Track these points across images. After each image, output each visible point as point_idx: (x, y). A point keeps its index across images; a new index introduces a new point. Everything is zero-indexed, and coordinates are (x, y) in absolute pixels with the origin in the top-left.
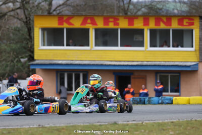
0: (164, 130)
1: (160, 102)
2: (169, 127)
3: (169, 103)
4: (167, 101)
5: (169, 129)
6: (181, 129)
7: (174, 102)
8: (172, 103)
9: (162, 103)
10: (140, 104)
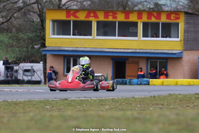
0: (102, 105)
1: (139, 83)
2: (108, 103)
3: (146, 84)
4: (145, 83)
5: (107, 104)
6: (117, 104)
7: (150, 84)
8: (149, 84)
9: (140, 84)
10: (122, 85)
